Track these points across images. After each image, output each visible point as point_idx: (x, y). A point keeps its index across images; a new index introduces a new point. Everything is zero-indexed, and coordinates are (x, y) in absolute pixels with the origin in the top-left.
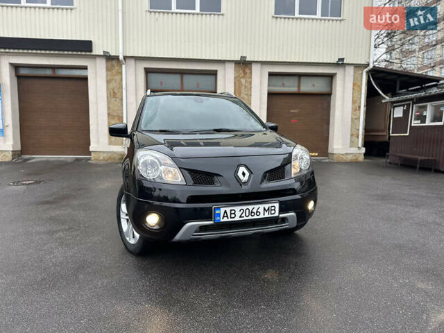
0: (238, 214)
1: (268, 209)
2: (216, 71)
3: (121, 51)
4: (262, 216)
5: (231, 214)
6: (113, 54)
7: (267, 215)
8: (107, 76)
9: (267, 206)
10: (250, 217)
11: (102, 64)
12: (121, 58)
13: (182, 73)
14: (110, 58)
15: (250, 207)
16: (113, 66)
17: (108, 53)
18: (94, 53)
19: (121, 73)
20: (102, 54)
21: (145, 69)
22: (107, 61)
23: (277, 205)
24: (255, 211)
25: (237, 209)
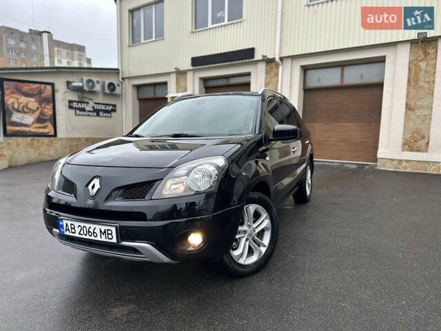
0: (78, 230)
1: (105, 232)
2: (385, 57)
3: (277, 52)
4: (98, 238)
5: (72, 228)
6: (270, 56)
7: (103, 239)
8: (266, 79)
9: (103, 228)
10: (88, 237)
11: (262, 67)
12: (277, 59)
13: (342, 65)
14: (269, 61)
15: (88, 226)
16: (271, 68)
17: (266, 56)
18: (255, 59)
19: (278, 75)
20: (261, 58)
21: (302, 67)
22: (267, 65)
23: (113, 229)
24: (91, 230)
25: (76, 224)
